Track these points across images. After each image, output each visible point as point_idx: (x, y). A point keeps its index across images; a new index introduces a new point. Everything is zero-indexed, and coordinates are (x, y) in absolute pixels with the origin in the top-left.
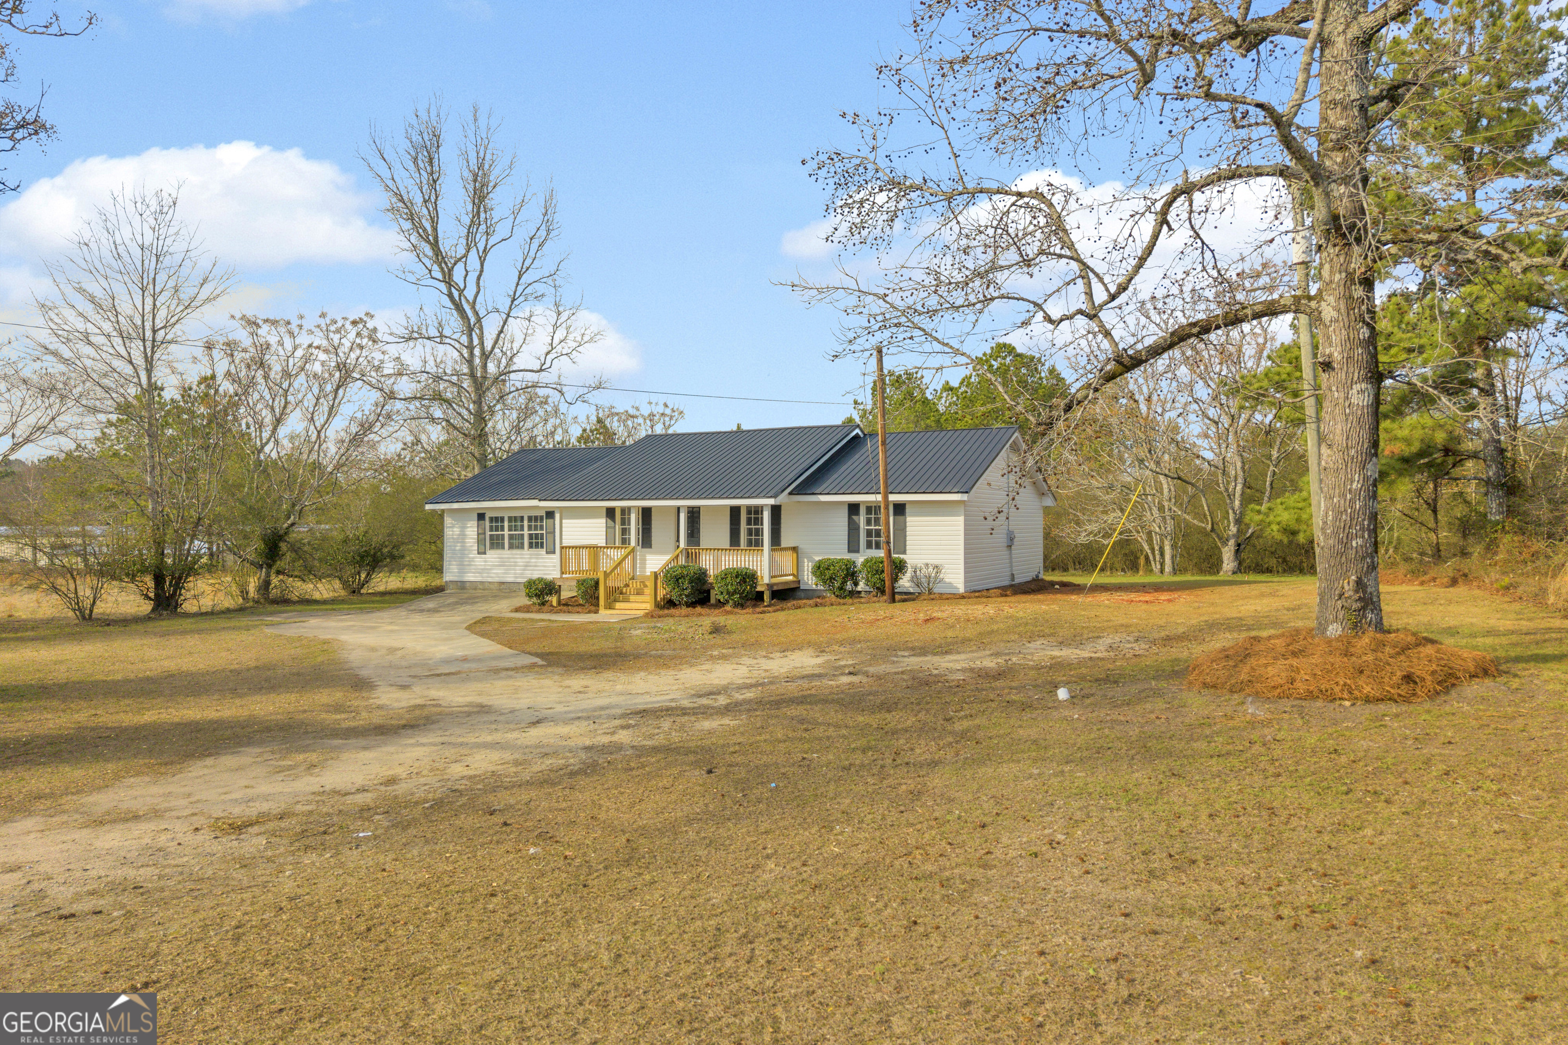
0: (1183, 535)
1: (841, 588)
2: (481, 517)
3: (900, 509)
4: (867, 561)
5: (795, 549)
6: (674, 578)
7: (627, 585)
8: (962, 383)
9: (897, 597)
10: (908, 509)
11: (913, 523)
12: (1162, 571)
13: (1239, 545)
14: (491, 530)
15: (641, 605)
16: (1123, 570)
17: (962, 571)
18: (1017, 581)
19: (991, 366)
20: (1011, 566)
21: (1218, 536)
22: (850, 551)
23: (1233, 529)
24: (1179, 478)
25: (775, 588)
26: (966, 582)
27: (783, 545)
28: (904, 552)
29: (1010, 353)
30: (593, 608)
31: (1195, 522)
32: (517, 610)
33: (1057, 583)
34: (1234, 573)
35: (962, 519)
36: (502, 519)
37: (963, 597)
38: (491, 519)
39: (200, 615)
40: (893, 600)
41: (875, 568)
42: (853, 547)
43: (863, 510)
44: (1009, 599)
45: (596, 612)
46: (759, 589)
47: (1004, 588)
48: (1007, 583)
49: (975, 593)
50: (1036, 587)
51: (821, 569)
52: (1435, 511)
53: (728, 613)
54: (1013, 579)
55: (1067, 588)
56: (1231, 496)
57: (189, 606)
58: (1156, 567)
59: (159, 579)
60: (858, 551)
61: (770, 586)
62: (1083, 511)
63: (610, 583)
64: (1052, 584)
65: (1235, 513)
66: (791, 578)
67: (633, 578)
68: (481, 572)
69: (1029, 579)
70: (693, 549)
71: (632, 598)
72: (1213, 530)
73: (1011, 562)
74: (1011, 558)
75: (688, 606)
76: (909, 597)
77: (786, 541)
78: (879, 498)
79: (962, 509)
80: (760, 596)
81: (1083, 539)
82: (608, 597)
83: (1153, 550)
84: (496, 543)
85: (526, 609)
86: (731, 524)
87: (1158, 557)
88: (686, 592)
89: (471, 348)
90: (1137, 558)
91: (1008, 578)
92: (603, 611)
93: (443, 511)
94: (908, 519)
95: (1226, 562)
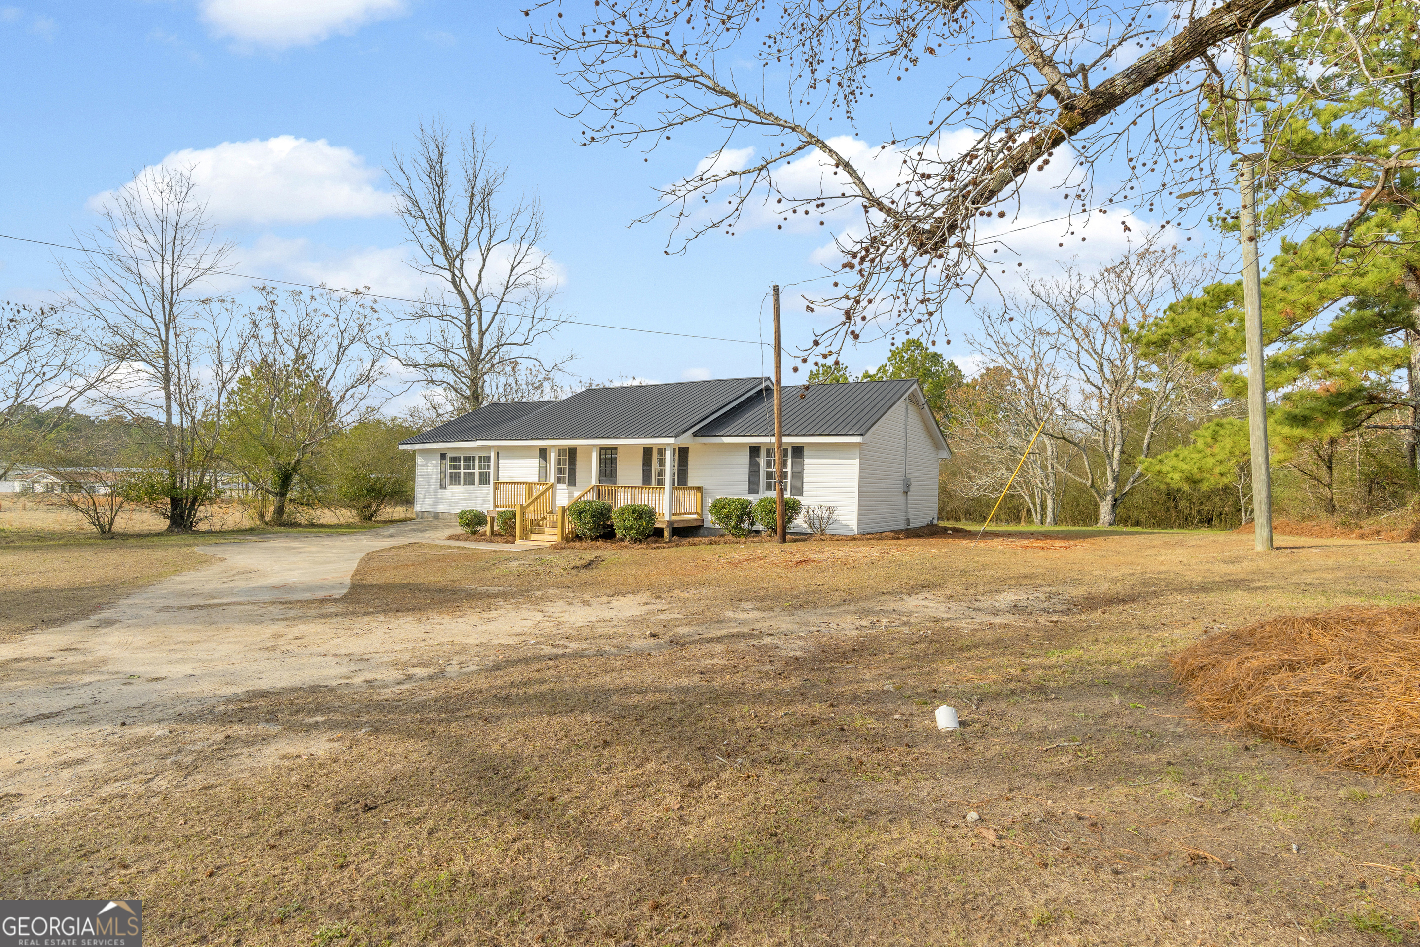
0: (1062, 490)
1: (737, 527)
2: (443, 457)
3: (798, 451)
4: (762, 501)
5: (699, 489)
6: (578, 511)
7: (544, 519)
8: (879, 371)
9: (788, 537)
10: (806, 453)
11: (811, 466)
12: (1042, 522)
13: (1116, 500)
14: (451, 468)
15: (551, 536)
16: (1007, 521)
17: (856, 514)
18: (912, 526)
19: (903, 357)
20: (907, 512)
21: (1097, 492)
22: (750, 492)
23: (1111, 485)
24: (1064, 438)
25: (676, 525)
26: (859, 524)
27: (690, 484)
28: (801, 494)
29: (918, 347)
30: (511, 538)
31: (1077, 478)
32: (450, 538)
33: (950, 529)
34: (1110, 525)
35: (857, 461)
36: (459, 458)
37: (854, 539)
38: (451, 458)
39: (210, 532)
40: (784, 540)
41: (768, 508)
42: (753, 488)
43: (763, 453)
44: (900, 542)
45: (513, 542)
46: (657, 525)
47: (897, 532)
48: (902, 527)
49: (868, 535)
50: (931, 531)
51: (718, 507)
52: (1330, 468)
53: (626, 547)
54: (908, 524)
55: (959, 533)
56: (1110, 457)
57: (203, 526)
58: (1037, 518)
59: (175, 502)
60: (758, 492)
61: (670, 523)
62: (975, 469)
63: (529, 516)
64: (945, 529)
65: (1113, 471)
66: (695, 516)
67: (551, 512)
69: (924, 524)
70: (605, 487)
71: (546, 530)
72: (1092, 486)
73: (907, 508)
74: (907, 504)
75: (592, 540)
76: (803, 537)
77: (692, 482)
78: (773, 440)
79: (857, 453)
80: (659, 533)
81: (973, 494)
82: (523, 529)
83: (1035, 504)
84: (455, 479)
85: (457, 537)
86: (644, 465)
87: (1039, 510)
88: (588, 526)
89: (469, 325)
90: (1019, 511)
91: (904, 523)
92: (518, 542)
93: (415, 451)
94: (806, 461)
95: (1102, 516)
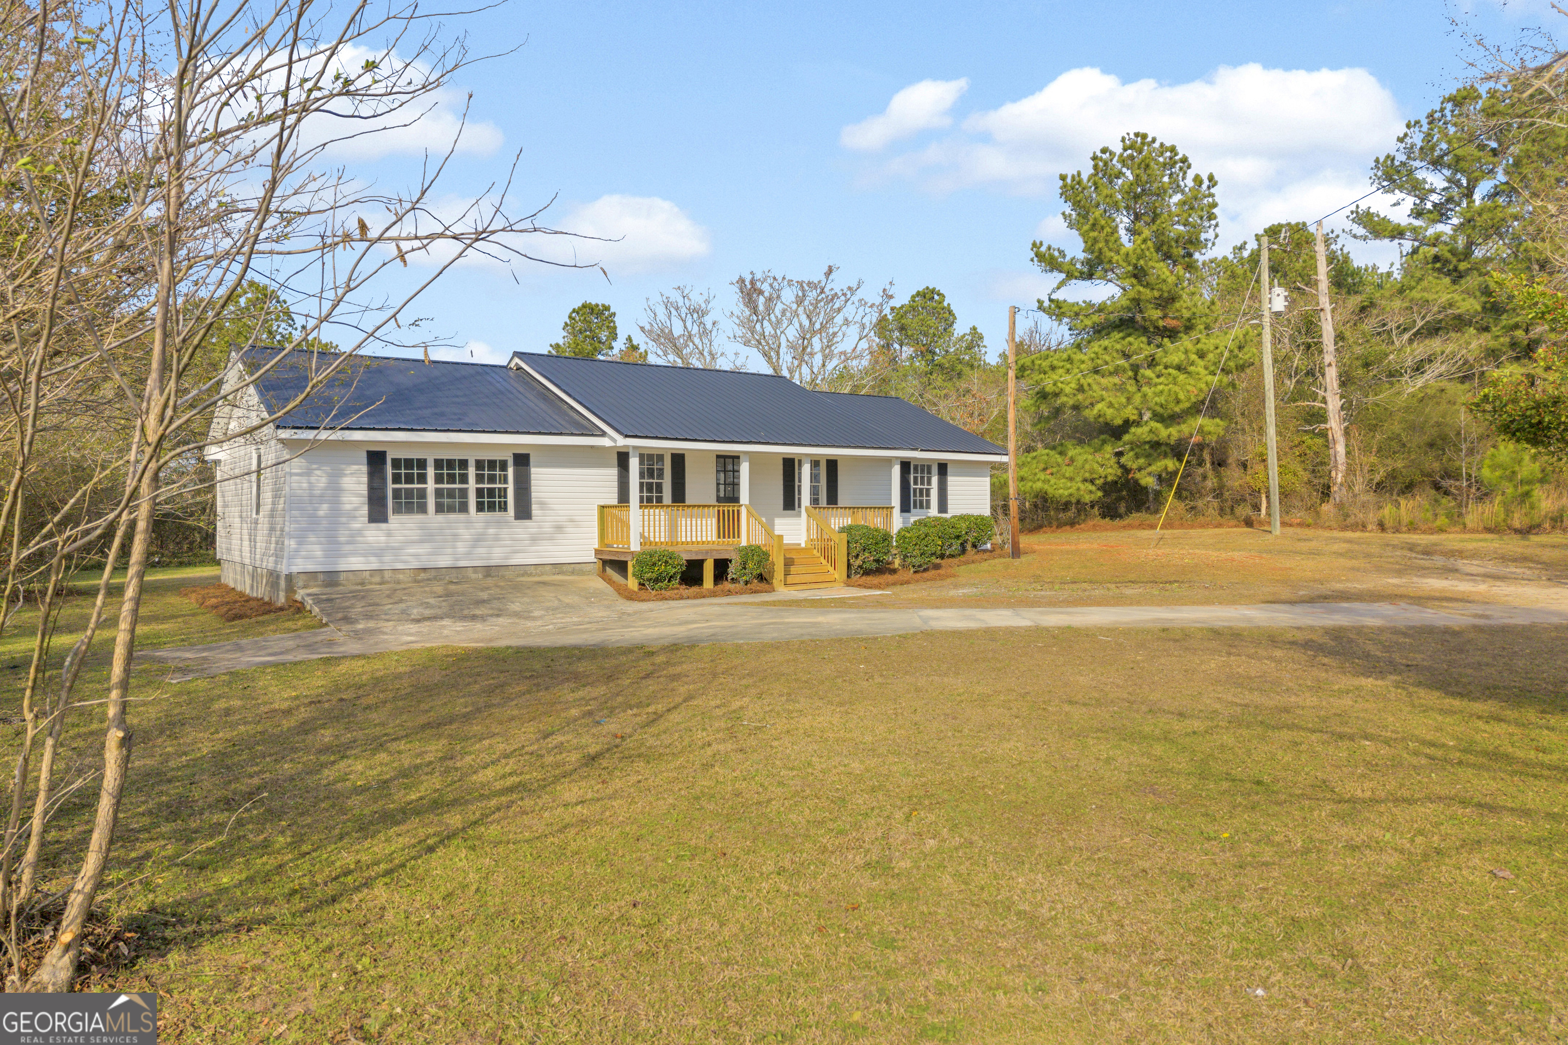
2: (376, 459)
3: (943, 467)
10: (949, 469)
11: (955, 483)
14: (398, 480)
22: (902, 511)
28: (946, 512)
35: (987, 479)
36: (422, 463)
38: (398, 462)
42: (905, 506)
43: (912, 469)
45: (773, 590)
60: (909, 511)
68: (379, 553)
84: (411, 503)
